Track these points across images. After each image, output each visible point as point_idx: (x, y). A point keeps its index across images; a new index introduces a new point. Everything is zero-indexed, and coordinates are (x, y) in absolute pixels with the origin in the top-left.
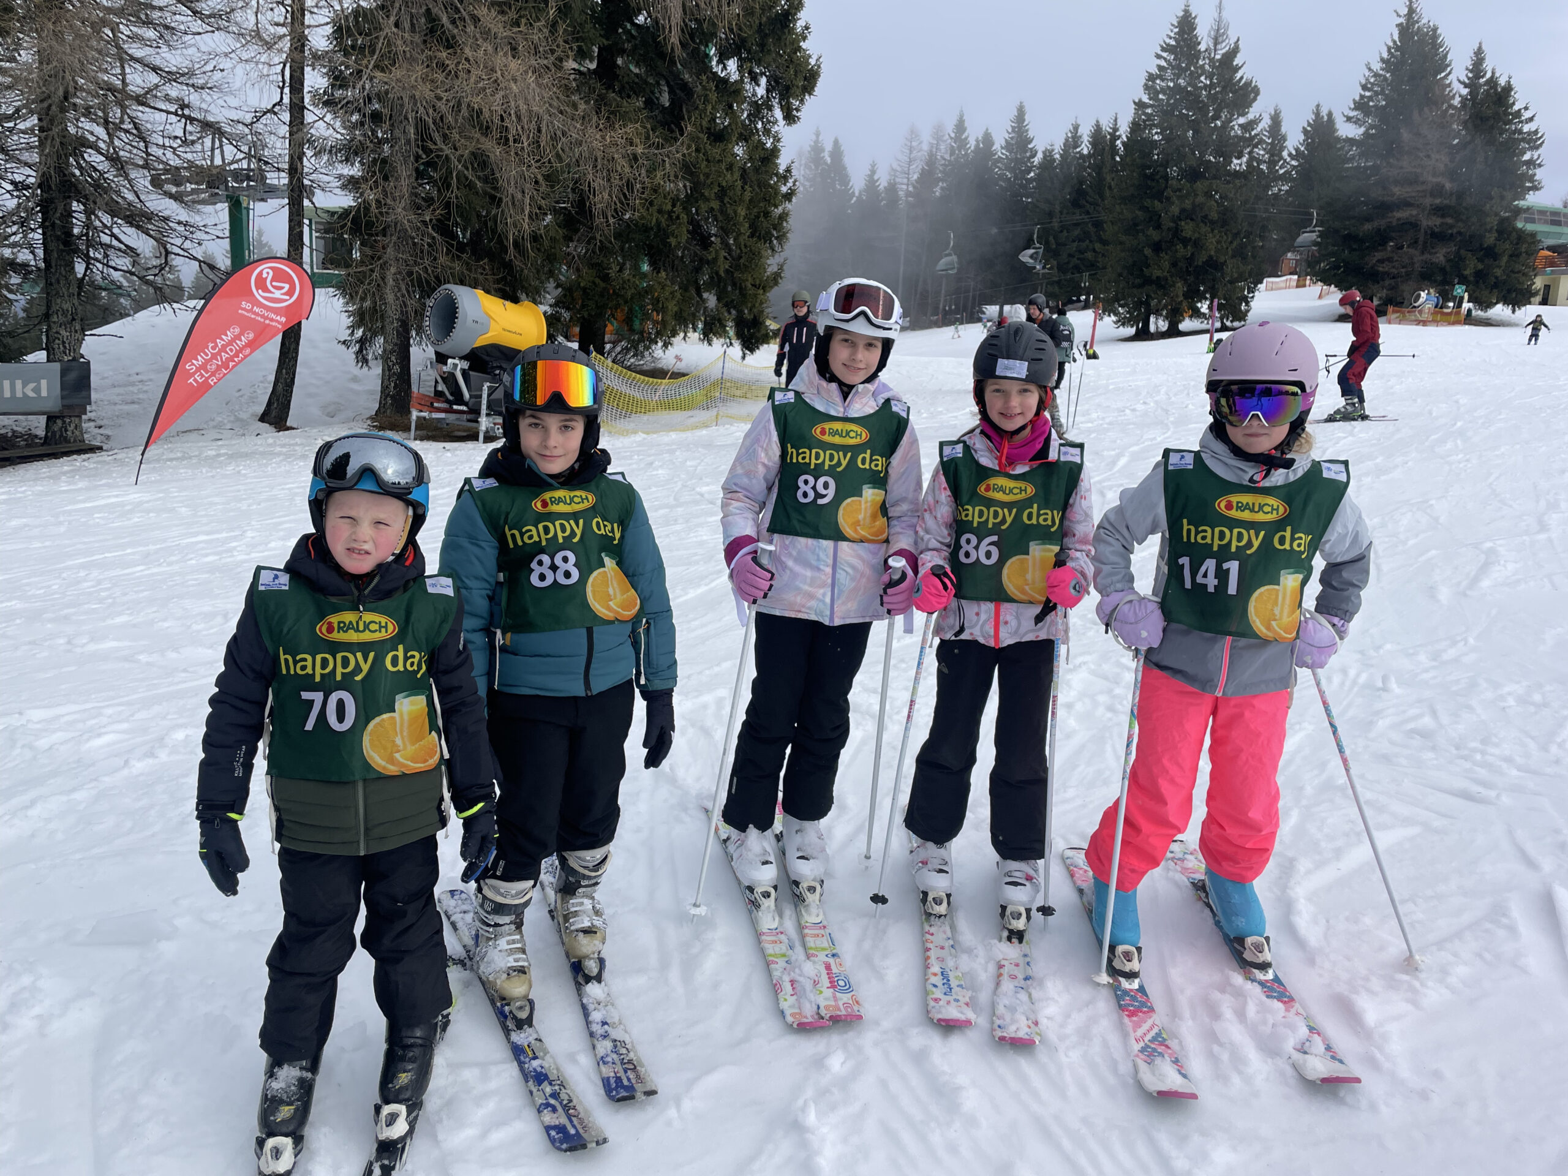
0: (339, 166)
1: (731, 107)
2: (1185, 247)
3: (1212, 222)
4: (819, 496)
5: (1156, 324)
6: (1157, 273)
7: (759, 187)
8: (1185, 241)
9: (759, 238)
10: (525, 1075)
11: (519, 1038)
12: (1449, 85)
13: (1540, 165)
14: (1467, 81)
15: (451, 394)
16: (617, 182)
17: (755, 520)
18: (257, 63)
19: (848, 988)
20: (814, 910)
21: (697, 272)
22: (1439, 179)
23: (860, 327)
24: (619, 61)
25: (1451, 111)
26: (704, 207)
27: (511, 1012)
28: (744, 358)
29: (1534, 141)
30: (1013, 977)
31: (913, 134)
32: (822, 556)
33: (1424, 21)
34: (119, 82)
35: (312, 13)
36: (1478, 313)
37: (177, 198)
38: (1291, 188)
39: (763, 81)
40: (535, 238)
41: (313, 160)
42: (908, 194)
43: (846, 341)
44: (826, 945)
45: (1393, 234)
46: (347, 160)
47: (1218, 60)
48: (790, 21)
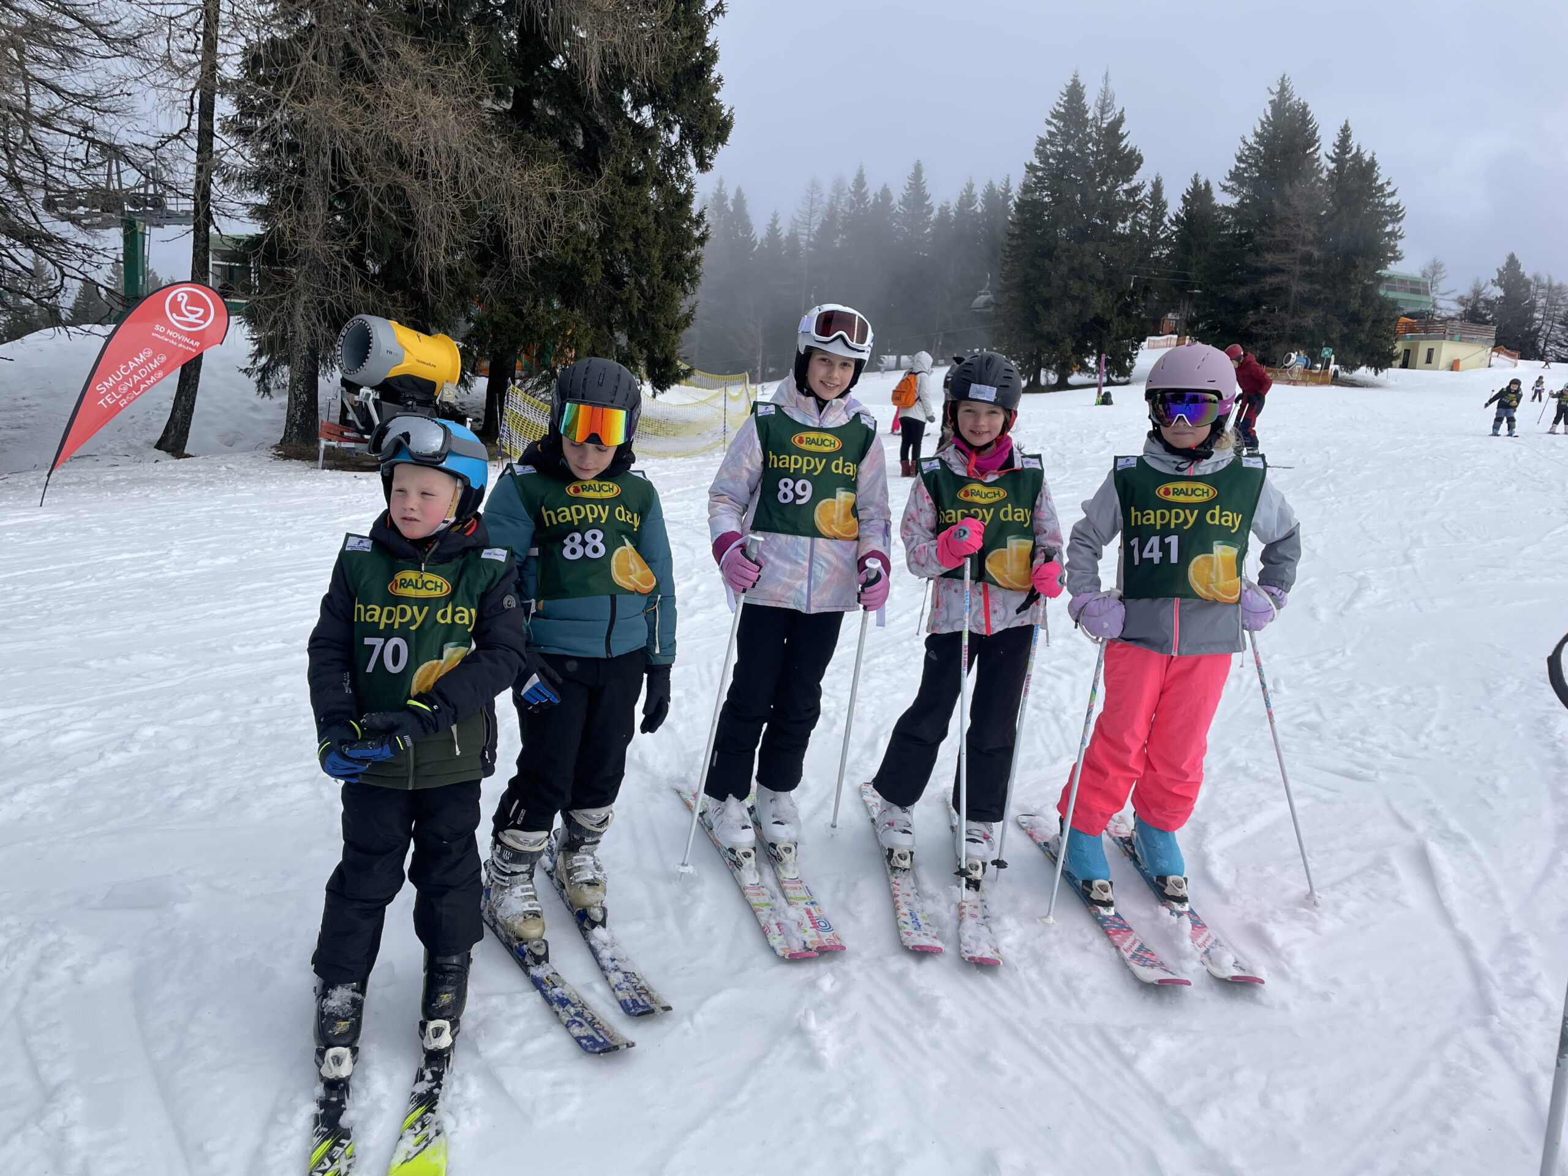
0: (248, 194)
1: (646, 152)
2: (1074, 305)
3: (1099, 282)
4: (797, 497)
5: (1046, 377)
6: (1047, 328)
7: (673, 231)
8: (1074, 299)
9: (672, 280)
10: (549, 1000)
11: (537, 971)
12: (1318, 159)
13: (1401, 237)
14: (1334, 156)
15: (362, 424)
16: (535, 220)
17: (740, 520)
18: (170, 89)
19: (828, 928)
20: (790, 867)
21: (609, 311)
22: (1308, 248)
23: (837, 349)
24: (536, 103)
25: (1319, 184)
26: (619, 247)
27: (529, 950)
28: (654, 396)
29: (1395, 214)
30: (974, 916)
31: (814, 186)
32: (800, 550)
33: (1295, 99)
34: (23, 103)
35: (223, 41)
36: (1343, 374)
37: (75, 220)
38: (1171, 252)
39: (677, 128)
40: (451, 272)
41: (220, 188)
42: (809, 244)
43: (824, 360)
44: (804, 895)
45: (1266, 299)
46: (256, 188)
47: (1104, 129)
48: (705, 73)
